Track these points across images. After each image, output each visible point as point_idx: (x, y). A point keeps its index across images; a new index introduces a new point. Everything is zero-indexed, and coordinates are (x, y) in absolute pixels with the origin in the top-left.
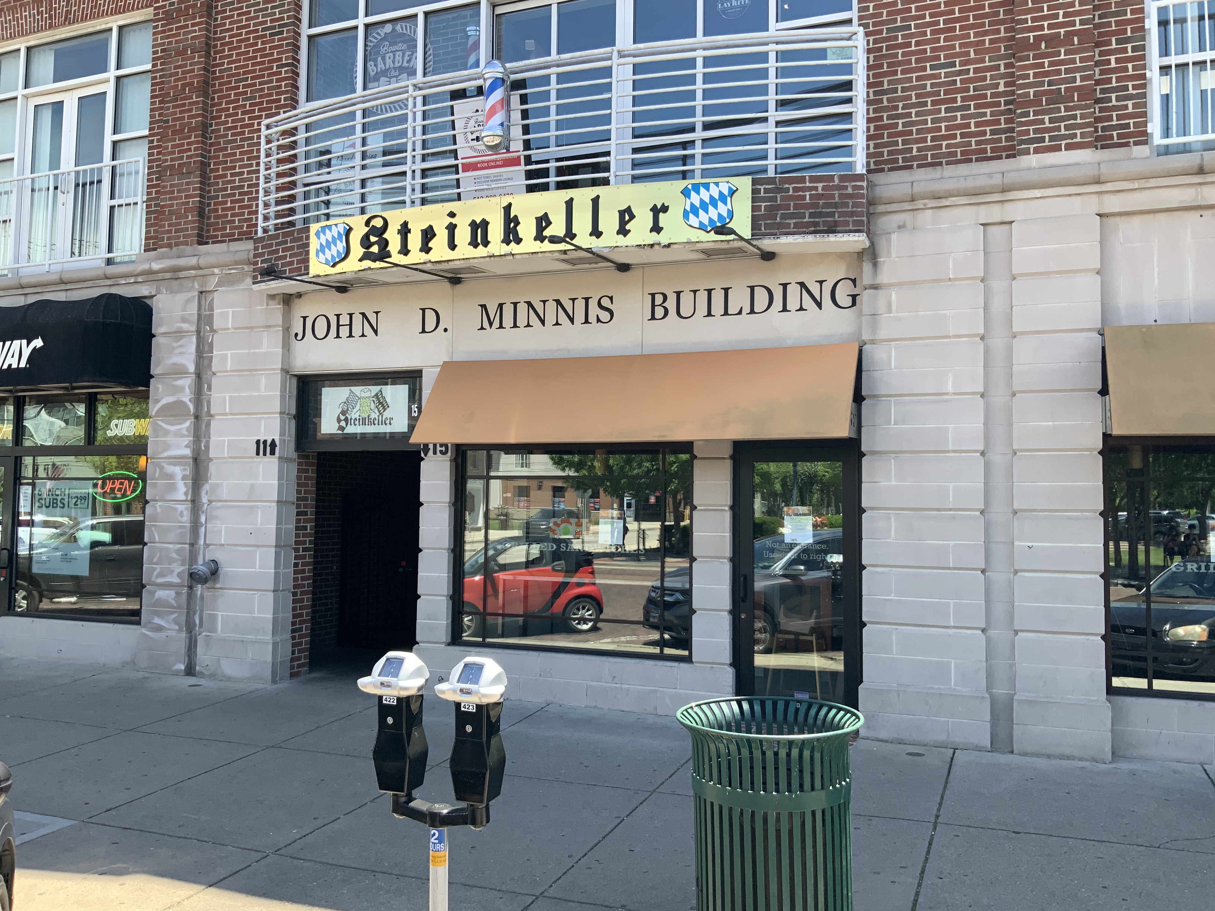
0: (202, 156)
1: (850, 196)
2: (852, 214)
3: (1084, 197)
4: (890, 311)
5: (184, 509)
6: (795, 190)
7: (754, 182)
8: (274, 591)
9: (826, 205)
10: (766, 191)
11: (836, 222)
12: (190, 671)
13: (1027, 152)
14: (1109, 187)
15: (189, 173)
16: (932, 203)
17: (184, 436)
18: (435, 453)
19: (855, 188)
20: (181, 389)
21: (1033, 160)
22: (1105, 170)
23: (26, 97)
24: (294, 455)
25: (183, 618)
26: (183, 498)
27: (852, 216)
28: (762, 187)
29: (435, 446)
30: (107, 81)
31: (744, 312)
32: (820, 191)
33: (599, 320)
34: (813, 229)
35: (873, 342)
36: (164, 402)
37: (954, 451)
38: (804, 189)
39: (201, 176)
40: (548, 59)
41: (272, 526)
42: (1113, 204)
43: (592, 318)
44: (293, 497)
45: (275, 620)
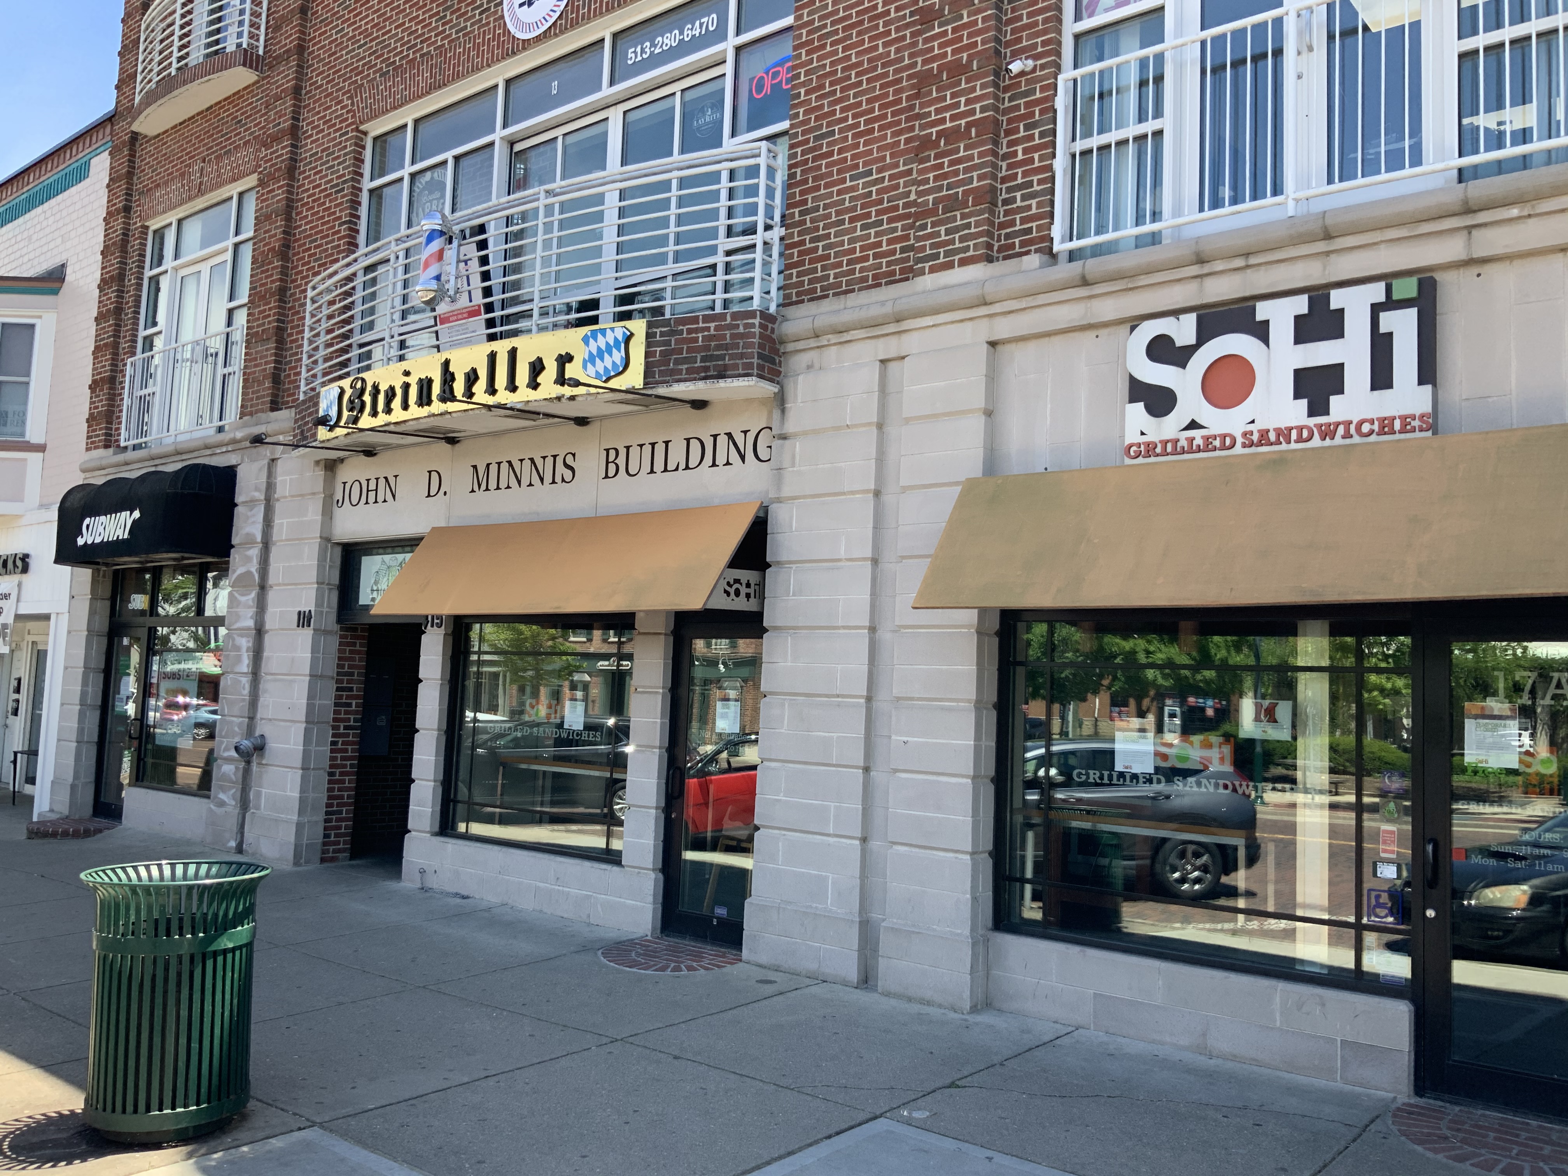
0: (278, 321)
1: (742, 336)
2: (742, 356)
3: (976, 321)
4: (793, 466)
5: (245, 681)
6: (690, 331)
7: (650, 325)
8: (303, 769)
9: (718, 347)
10: (662, 334)
11: (725, 365)
12: (240, 850)
13: (922, 273)
14: (997, 308)
15: (268, 339)
16: (834, 339)
17: (250, 607)
18: (432, 626)
19: (746, 326)
20: (249, 559)
21: (927, 281)
22: (990, 290)
23: (176, 269)
24: (336, 627)
25: (239, 794)
26: (245, 670)
27: (742, 358)
28: (658, 331)
29: (433, 617)
30: (226, 250)
31: (681, 468)
32: (712, 332)
33: (563, 480)
34: (703, 374)
35: (779, 500)
36: (239, 572)
37: (844, 627)
38: (696, 331)
39: (277, 342)
40: (490, 204)
41: (302, 702)
42: (1003, 329)
43: (558, 479)
44: (332, 670)
45: (302, 800)
